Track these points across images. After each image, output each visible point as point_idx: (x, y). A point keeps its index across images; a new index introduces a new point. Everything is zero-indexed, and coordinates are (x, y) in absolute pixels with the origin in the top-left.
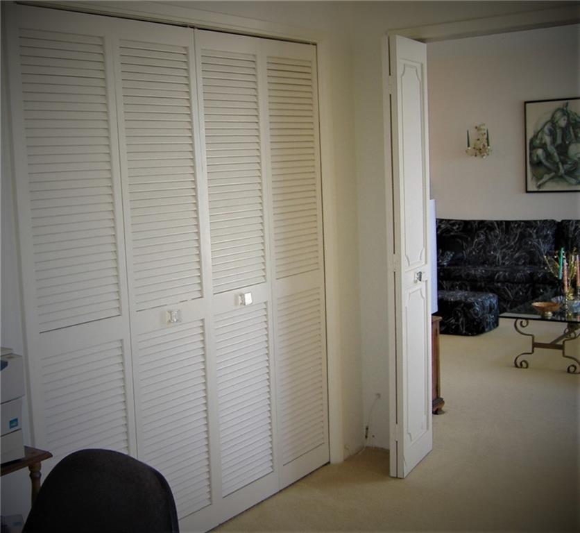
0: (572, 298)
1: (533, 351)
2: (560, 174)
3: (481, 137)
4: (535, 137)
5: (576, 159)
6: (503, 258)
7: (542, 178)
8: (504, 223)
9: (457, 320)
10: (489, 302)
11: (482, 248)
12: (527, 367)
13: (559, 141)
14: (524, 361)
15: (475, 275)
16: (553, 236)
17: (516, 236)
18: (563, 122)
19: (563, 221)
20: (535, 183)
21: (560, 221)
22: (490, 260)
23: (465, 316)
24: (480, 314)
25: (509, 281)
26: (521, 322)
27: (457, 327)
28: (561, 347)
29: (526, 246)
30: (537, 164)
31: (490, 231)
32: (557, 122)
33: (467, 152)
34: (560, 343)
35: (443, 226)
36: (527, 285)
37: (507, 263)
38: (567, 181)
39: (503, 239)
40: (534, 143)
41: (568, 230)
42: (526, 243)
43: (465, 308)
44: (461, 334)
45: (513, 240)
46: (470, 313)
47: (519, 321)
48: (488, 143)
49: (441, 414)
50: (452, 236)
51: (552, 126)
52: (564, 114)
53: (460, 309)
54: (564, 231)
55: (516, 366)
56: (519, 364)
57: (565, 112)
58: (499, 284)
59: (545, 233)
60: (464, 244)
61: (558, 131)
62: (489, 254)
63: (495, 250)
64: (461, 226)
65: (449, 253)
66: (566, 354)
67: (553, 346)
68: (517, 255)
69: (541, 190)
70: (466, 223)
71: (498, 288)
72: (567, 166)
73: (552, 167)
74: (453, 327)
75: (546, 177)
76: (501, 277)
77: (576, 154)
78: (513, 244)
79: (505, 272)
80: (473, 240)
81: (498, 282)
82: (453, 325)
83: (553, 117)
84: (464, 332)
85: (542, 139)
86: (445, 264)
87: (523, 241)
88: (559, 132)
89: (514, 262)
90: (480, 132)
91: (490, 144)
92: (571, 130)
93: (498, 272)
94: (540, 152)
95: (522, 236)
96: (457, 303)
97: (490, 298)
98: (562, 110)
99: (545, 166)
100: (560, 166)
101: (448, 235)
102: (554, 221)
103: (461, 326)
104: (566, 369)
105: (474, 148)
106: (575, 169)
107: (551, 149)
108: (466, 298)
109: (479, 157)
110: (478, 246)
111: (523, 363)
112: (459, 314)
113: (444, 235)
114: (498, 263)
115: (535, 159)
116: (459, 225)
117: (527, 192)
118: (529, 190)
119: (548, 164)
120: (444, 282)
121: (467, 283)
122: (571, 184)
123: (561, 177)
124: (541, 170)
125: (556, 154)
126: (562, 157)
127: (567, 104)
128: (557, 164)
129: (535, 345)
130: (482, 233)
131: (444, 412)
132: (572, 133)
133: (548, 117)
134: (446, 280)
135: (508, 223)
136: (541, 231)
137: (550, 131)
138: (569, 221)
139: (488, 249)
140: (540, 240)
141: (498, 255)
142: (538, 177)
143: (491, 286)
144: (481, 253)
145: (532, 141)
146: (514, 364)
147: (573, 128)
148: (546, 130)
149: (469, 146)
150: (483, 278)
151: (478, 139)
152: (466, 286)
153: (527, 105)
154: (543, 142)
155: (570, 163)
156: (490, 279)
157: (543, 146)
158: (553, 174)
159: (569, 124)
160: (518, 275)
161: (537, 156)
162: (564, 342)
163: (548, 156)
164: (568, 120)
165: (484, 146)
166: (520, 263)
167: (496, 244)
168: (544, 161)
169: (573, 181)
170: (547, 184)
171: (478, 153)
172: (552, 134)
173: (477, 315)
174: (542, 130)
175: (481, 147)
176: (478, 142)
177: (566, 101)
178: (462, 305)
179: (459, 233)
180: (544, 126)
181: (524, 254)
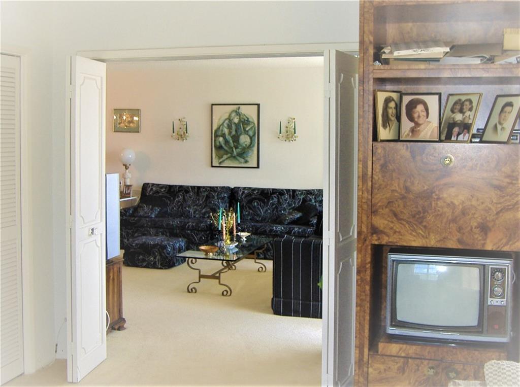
0: (229, 243)
1: (200, 281)
2: (233, 155)
3: (182, 127)
4: (219, 128)
5: (244, 145)
6: (195, 212)
7: (222, 157)
8: (196, 188)
9: (155, 258)
10: (178, 245)
11: (180, 205)
12: (196, 292)
13: (234, 133)
14: (194, 288)
15: (173, 225)
16: (228, 198)
17: (203, 198)
18: (236, 120)
19: (235, 188)
20: (217, 161)
21: (233, 187)
22: (186, 214)
23: (161, 255)
24: (171, 253)
25: (195, 230)
26: (192, 260)
27: (155, 263)
28: (218, 278)
29: (210, 205)
30: (218, 148)
31: (186, 193)
32: (232, 120)
33: (172, 136)
34: (218, 275)
35: (154, 189)
36: (208, 232)
37: (197, 216)
38: (238, 160)
39: (195, 199)
40: (217, 133)
41: (238, 193)
42: (211, 203)
43: (160, 249)
44: (158, 268)
45: (202, 200)
46: (164, 253)
47: (190, 259)
48: (186, 131)
49: (122, 330)
50: (160, 196)
51: (229, 122)
52: (237, 115)
53: (157, 250)
54: (236, 194)
55: (189, 292)
56: (190, 290)
57: (238, 113)
58: (189, 232)
59: (223, 196)
60: (169, 202)
61: (233, 125)
62: (184, 209)
63: (189, 207)
64: (167, 189)
65: (156, 208)
66: (221, 283)
67: (213, 277)
68: (204, 210)
69: (221, 165)
70: (170, 187)
71: (188, 235)
72: (238, 150)
73: (229, 151)
74: (152, 263)
75: (225, 157)
76: (190, 227)
77: (245, 142)
78: (201, 202)
79: (193, 223)
80: (174, 199)
81: (188, 230)
82: (152, 261)
83: (230, 115)
84: (160, 266)
85: (222, 131)
86: (153, 216)
87: (208, 200)
88: (234, 127)
89: (201, 215)
90: (182, 123)
91: (188, 132)
92: (241, 126)
93: (188, 222)
94: (221, 139)
95: (208, 197)
96: (155, 246)
97: (179, 241)
98: (236, 112)
99: (225, 150)
100: (234, 150)
101: (158, 195)
102: (229, 187)
103: (157, 263)
104: (221, 293)
105: (178, 134)
106: (244, 153)
107: (229, 138)
108: (162, 241)
109: (180, 140)
110: (178, 203)
111: (193, 289)
112: (156, 254)
113: (155, 195)
114: (191, 215)
115: (218, 144)
116: (166, 188)
117: (212, 166)
118: (214, 165)
119: (226, 148)
120: (151, 230)
121: (167, 230)
122: (241, 163)
123: (234, 157)
124: (222, 152)
125: (231, 141)
126: (235, 144)
127: (239, 108)
128: (232, 148)
129: (201, 276)
130: (181, 195)
131: (125, 329)
132: (242, 128)
133: (227, 116)
134: (152, 228)
135: (199, 188)
136: (220, 194)
137: (228, 125)
138: (239, 188)
139: (184, 206)
140: (220, 201)
141: (191, 210)
142: (220, 157)
143: (184, 233)
144: (180, 209)
145: (216, 131)
146: (187, 291)
147: (243, 124)
148: (225, 125)
149: (173, 132)
150: (178, 227)
151: (180, 128)
152: (166, 233)
153: (214, 106)
154: (223, 132)
155: (240, 148)
156: (183, 228)
157: (223, 136)
158: (229, 155)
159: (240, 121)
160: (202, 225)
161: (219, 142)
162: (220, 274)
163: (226, 142)
164: (240, 119)
165: (184, 133)
166: (206, 217)
167: (190, 202)
168: (223, 145)
169: (242, 160)
170: (225, 162)
171: (180, 138)
172: (229, 127)
173: (168, 254)
174: (223, 124)
175: (182, 133)
176: (181, 130)
177: (238, 106)
178: (158, 247)
179: (166, 194)
180: (224, 122)
181: (209, 210)
